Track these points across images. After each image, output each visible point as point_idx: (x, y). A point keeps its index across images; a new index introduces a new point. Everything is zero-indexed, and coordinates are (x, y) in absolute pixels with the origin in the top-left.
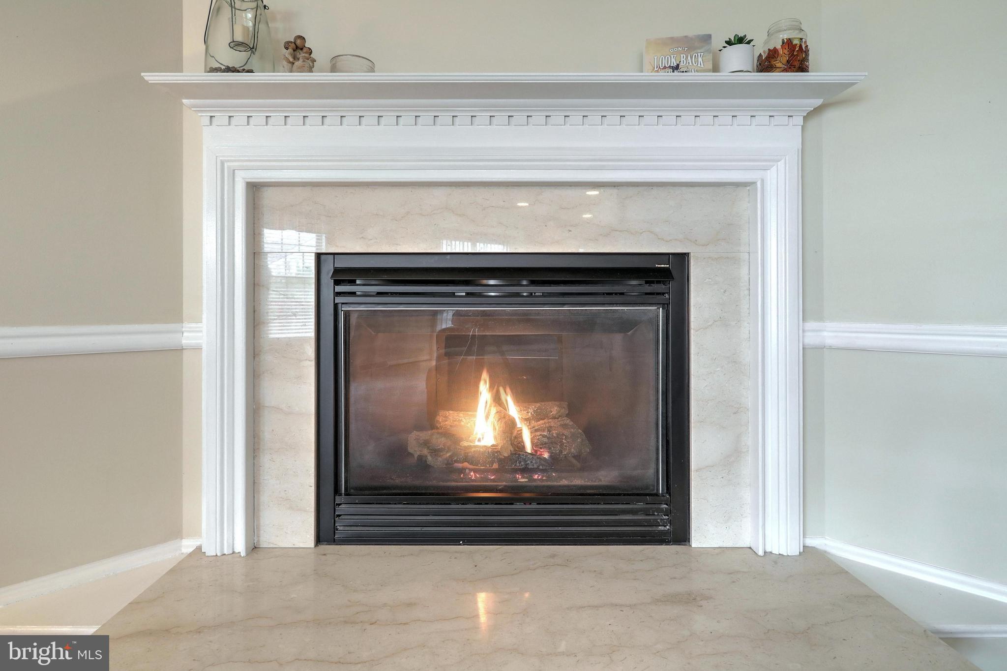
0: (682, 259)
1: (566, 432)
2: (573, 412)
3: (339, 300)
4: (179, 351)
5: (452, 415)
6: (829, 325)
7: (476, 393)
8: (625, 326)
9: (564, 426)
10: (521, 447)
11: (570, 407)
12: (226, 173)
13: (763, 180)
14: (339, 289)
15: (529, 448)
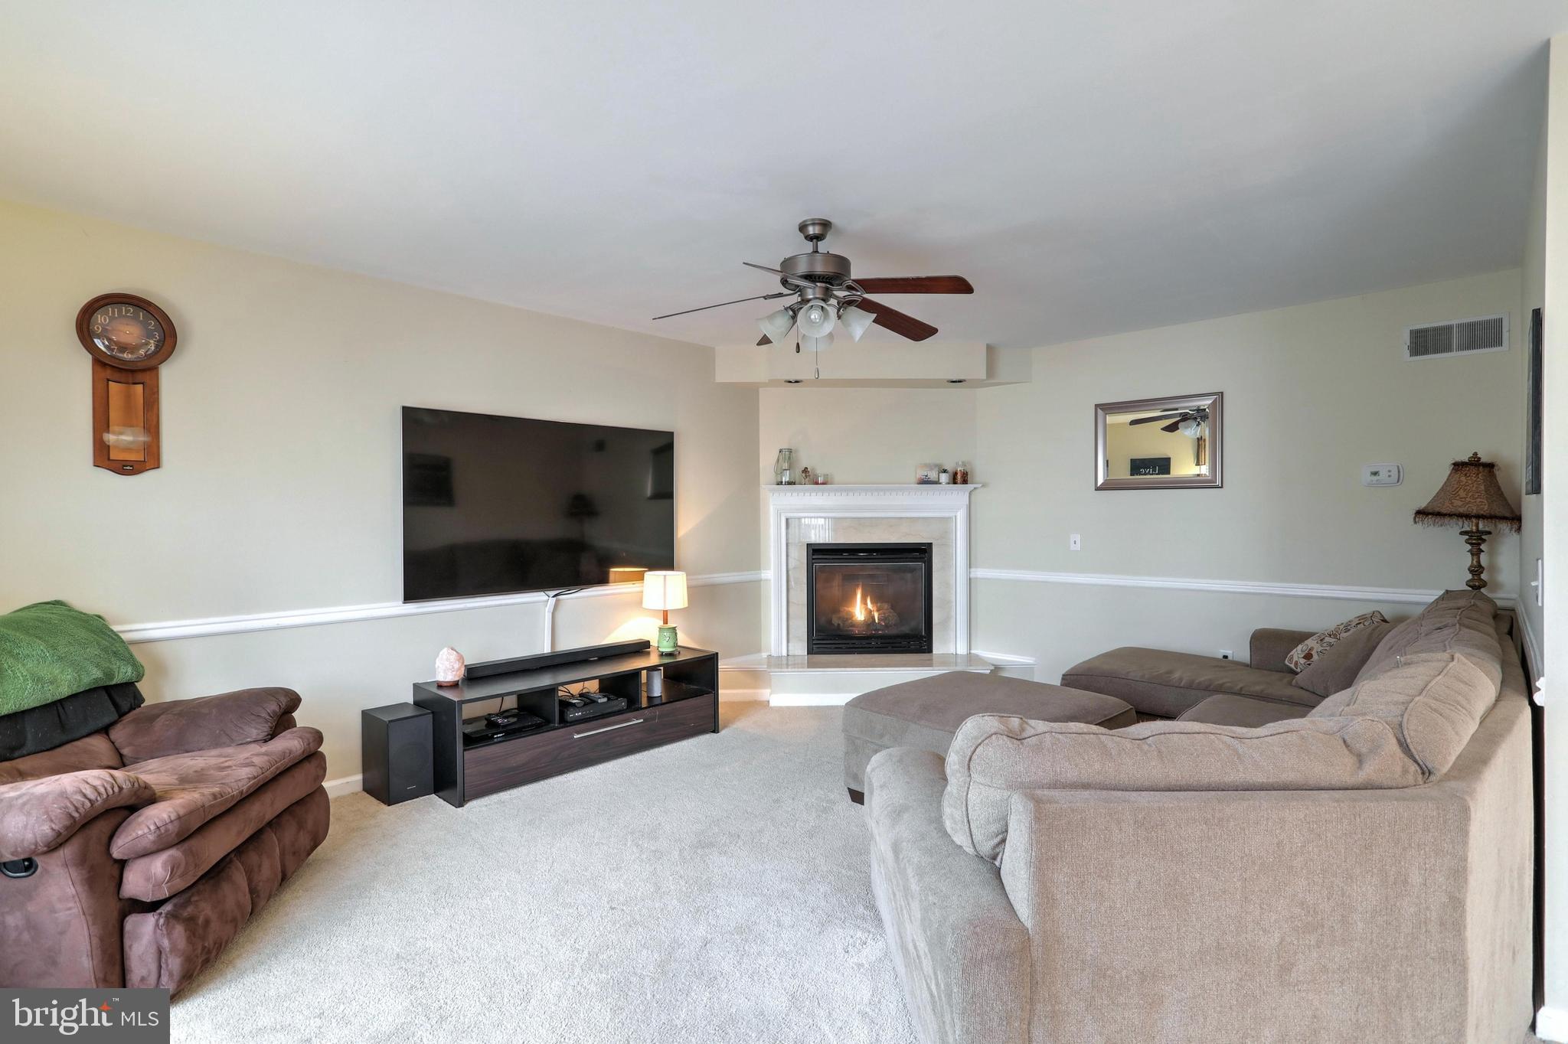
0: (930, 545)
1: (891, 615)
2: (893, 607)
3: (814, 561)
4: (760, 581)
5: (850, 609)
6: (979, 569)
7: (856, 594)
8: (912, 570)
9: (890, 612)
10: (873, 618)
11: (892, 606)
12: (779, 515)
13: (956, 516)
14: (814, 557)
15: (877, 621)
